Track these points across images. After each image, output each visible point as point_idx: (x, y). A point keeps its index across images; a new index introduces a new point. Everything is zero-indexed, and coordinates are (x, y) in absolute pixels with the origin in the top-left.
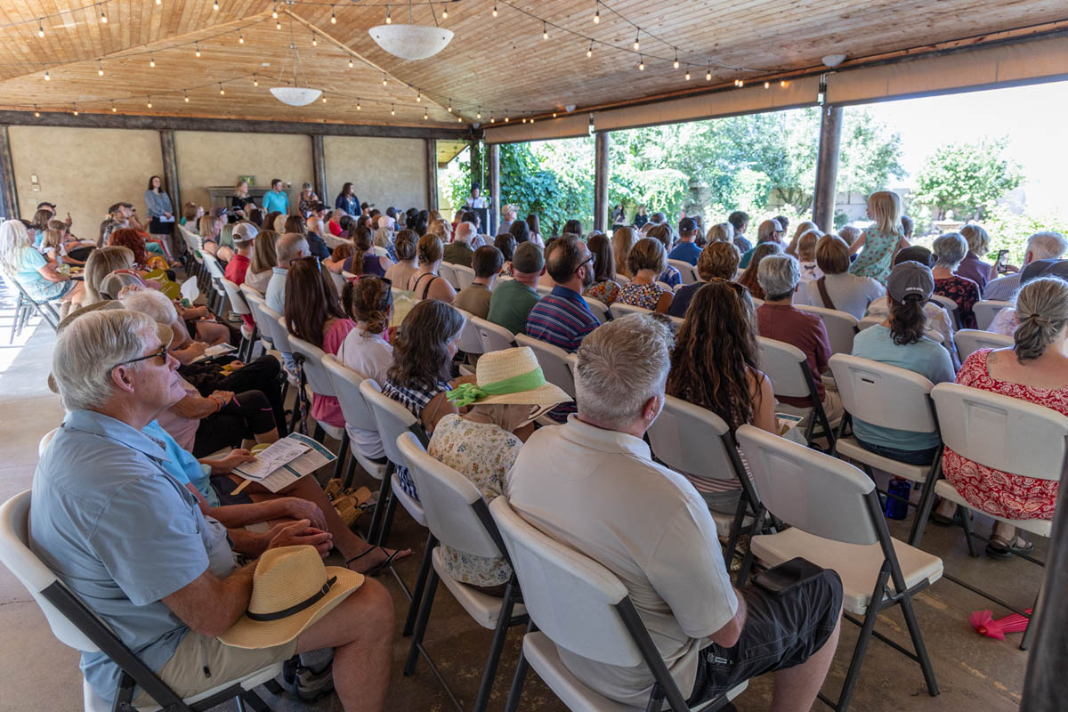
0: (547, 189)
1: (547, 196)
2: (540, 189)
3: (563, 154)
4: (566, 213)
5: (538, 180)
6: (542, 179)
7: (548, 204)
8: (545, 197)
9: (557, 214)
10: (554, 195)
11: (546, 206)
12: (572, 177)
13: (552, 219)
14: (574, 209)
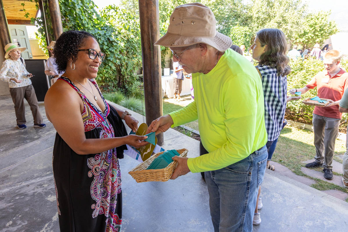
0: (108, 39)
1: (110, 45)
2: (103, 39)
3: (122, 13)
4: (126, 58)
5: (101, 32)
6: (104, 31)
7: (111, 52)
8: (107, 45)
9: (120, 59)
10: (115, 44)
11: (109, 53)
12: (129, 30)
13: (115, 64)
14: (133, 54)
